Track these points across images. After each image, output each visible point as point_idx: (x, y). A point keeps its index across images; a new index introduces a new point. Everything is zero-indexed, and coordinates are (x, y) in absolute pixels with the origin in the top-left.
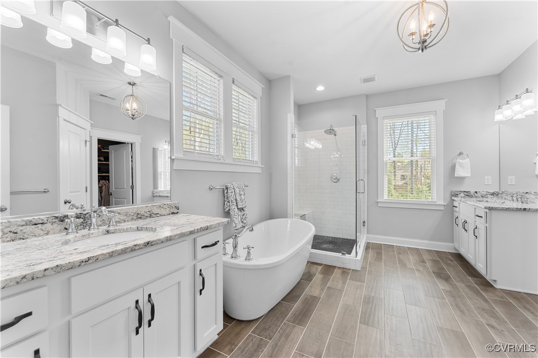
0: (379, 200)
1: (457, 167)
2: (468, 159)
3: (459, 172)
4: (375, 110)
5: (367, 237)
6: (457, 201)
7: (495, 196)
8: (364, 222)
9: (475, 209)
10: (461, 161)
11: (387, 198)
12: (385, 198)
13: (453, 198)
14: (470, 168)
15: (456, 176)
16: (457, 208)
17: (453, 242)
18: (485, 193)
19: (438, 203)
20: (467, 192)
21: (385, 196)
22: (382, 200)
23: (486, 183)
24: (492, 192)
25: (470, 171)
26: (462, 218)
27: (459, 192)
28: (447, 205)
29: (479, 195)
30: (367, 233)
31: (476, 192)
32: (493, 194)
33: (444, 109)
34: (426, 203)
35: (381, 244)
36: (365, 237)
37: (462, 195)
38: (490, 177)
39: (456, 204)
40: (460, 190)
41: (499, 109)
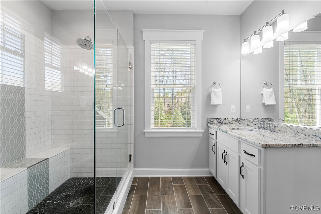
0: (146, 130)
1: (213, 95)
2: (220, 88)
3: (215, 101)
4: (143, 32)
5: (133, 171)
6: (213, 128)
7: (238, 122)
8: (130, 156)
9: (240, 142)
10: (215, 90)
11: (154, 127)
12: (152, 128)
13: (209, 125)
14: (221, 97)
15: (211, 104)
16: (215, 136)
17: (208, 166)
18: (231, 120)
19: (197, 130)
20: (219, 119)
21: (151, 125)
22: (150, 130)
23: (232, 111)
24: (236, 118)
25: (221, 99)
26: (221, 148)
27: (213, 120)
28: (204, 132)
29: (227, 121)
30: (134, 167)
31: (225, 119)
32: (236, 120)
33: (203, 40)
34: (188, 131)
35: (148, 178)
36: (131, 172)
37: (216, 122)
38: (235, 105)
39: (212, 131)
40: (214, 118)
41: (245, 42)
